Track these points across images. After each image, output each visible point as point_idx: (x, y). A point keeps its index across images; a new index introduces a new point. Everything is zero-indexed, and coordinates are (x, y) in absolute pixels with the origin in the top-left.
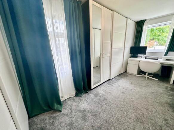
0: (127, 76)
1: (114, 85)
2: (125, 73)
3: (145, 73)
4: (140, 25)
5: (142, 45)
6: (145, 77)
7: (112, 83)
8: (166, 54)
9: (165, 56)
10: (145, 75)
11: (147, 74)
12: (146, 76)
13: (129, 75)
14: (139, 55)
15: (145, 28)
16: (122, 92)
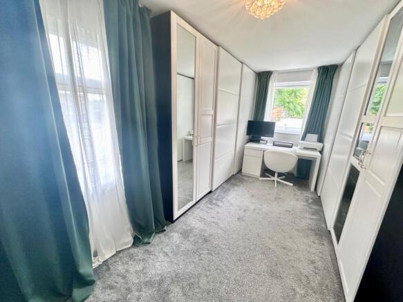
0: (242, 181)
1: (220, 204)
2: (239, 175)
3: (272, 173)
4: (263, 79)
5: (267, 118)
6: (274, 181)
7: (217, 200)
8: (303, 139)
9: (302, 142)
10: (274, 176)
11: (276, 175)
12: (275, 178)
13: (246, 179)
14: (262, 138)
15: (272, 86)
16: (239, 219)
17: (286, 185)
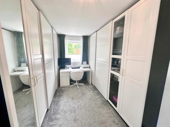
0: (62, 91)
2: (59, 88)
3: (75, 82)
4: (61, 38)
6: (76, 85)
10: (76, 83)
11: (76, 82)
12: (77, 84)
13: (63, 89)
17: (82, 85)
